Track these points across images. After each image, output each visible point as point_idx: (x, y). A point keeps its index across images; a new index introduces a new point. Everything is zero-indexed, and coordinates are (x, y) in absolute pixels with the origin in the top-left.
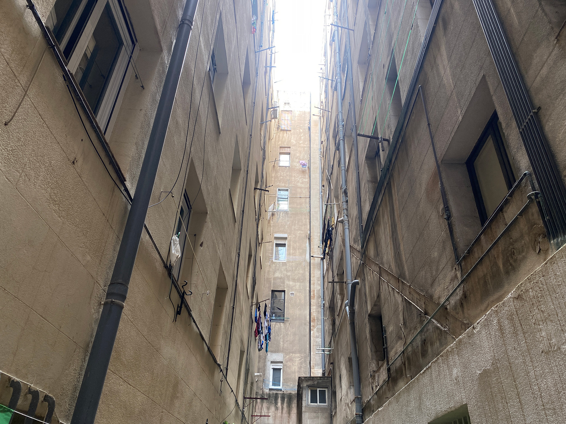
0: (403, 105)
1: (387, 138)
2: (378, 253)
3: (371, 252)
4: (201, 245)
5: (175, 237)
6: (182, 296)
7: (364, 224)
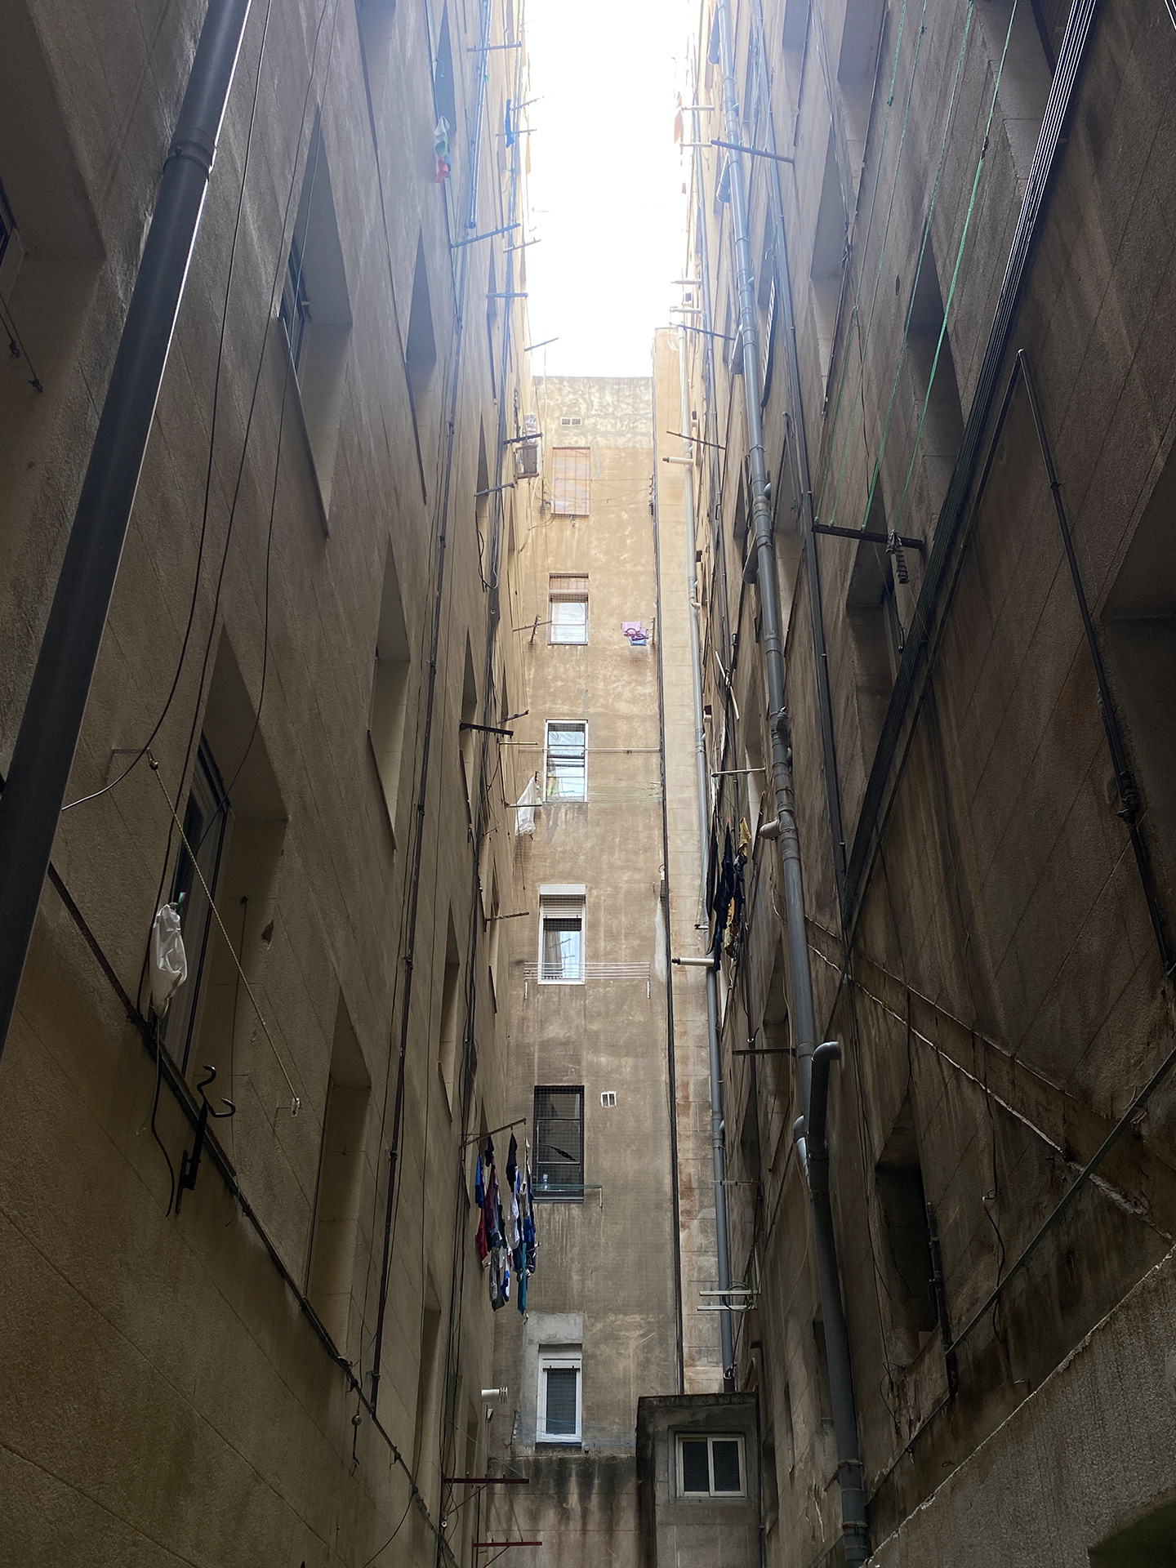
0: (966, 420)
1: (916, 535)
2: (899, 945)
3: (878, 941)
4: (267, 936)
5: (167, 913)
6: (199, 1121)
7: (849, 841)
